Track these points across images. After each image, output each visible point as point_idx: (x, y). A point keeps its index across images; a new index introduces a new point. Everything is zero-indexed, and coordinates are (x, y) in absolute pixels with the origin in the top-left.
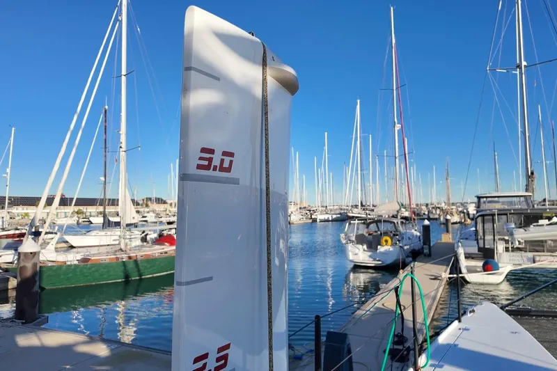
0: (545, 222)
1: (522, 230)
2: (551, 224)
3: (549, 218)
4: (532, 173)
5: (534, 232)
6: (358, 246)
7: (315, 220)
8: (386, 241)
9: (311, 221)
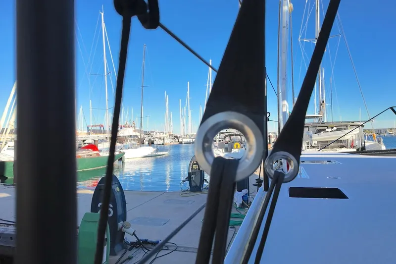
0: (330, 130)
1: (317, 135)
2: (332, 131)
3: (332, 128)
4: (323, 102)
5: (323, 136)
6: (219, 149)
7: (181, 143)
8: (237, 145)
9: (178, 143)
